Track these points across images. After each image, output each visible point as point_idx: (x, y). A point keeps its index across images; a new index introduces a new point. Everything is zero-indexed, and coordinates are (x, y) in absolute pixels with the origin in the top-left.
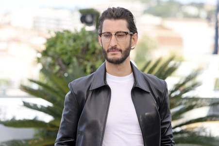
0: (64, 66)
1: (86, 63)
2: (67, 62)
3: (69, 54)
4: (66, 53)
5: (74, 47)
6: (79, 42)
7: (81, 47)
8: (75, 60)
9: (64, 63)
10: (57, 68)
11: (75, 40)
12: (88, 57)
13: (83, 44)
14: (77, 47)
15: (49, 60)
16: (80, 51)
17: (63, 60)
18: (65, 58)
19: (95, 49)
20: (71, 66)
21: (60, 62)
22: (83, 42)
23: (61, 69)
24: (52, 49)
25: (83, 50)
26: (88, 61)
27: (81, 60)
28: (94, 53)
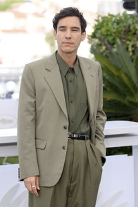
0: (109, 46)
1: (128, 42)
2: (112, 42)
3: (114, 35)
4: (111, 35)
5: (117, 29)
6: (121, 25)
7: (124, 29)
8: (118, 41)
9: (109, 43)
10: (104, 48)
11: (118, 24)
12: (130, 37)
13: (125, 27)
14: (120, 29)
15: (97, 41)
16: (122, 33)
17: (108, 41)
18: (110, 39)
19: (136, 30)
20: (115, 46)
21: (106, 43)
22: (125, 24)
23: (106, 49)
24: (99, 31)
25: (125, 31)
26: (130, 41)
27: (124, 41)
28: (135, 34)
